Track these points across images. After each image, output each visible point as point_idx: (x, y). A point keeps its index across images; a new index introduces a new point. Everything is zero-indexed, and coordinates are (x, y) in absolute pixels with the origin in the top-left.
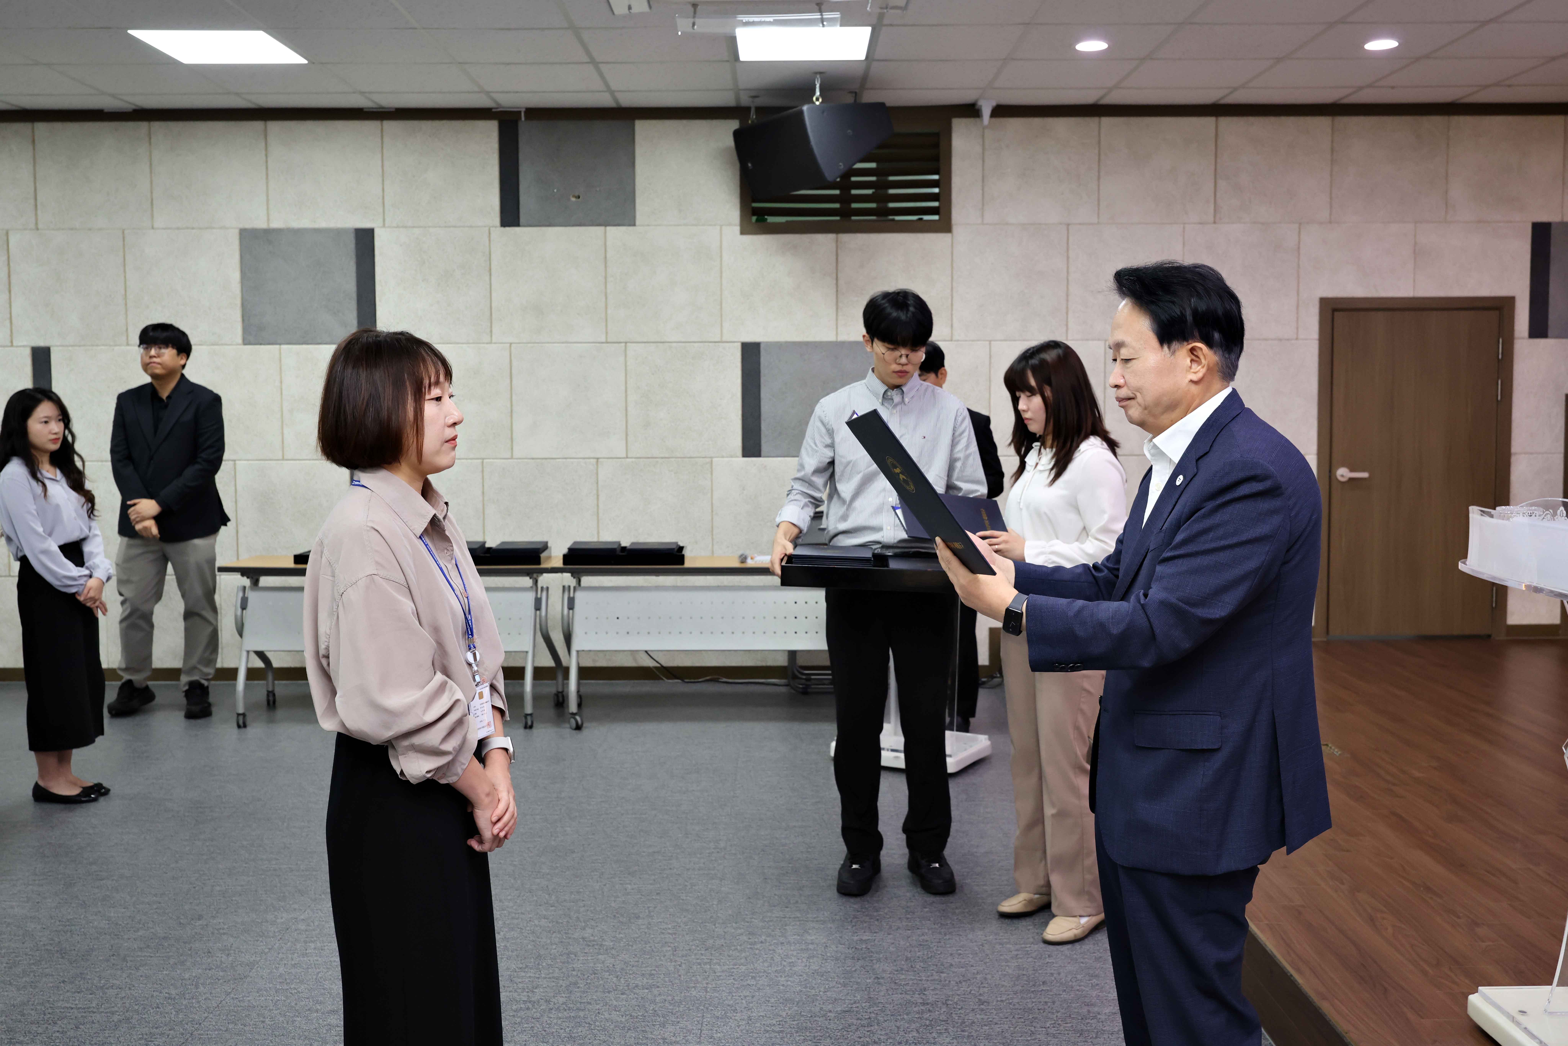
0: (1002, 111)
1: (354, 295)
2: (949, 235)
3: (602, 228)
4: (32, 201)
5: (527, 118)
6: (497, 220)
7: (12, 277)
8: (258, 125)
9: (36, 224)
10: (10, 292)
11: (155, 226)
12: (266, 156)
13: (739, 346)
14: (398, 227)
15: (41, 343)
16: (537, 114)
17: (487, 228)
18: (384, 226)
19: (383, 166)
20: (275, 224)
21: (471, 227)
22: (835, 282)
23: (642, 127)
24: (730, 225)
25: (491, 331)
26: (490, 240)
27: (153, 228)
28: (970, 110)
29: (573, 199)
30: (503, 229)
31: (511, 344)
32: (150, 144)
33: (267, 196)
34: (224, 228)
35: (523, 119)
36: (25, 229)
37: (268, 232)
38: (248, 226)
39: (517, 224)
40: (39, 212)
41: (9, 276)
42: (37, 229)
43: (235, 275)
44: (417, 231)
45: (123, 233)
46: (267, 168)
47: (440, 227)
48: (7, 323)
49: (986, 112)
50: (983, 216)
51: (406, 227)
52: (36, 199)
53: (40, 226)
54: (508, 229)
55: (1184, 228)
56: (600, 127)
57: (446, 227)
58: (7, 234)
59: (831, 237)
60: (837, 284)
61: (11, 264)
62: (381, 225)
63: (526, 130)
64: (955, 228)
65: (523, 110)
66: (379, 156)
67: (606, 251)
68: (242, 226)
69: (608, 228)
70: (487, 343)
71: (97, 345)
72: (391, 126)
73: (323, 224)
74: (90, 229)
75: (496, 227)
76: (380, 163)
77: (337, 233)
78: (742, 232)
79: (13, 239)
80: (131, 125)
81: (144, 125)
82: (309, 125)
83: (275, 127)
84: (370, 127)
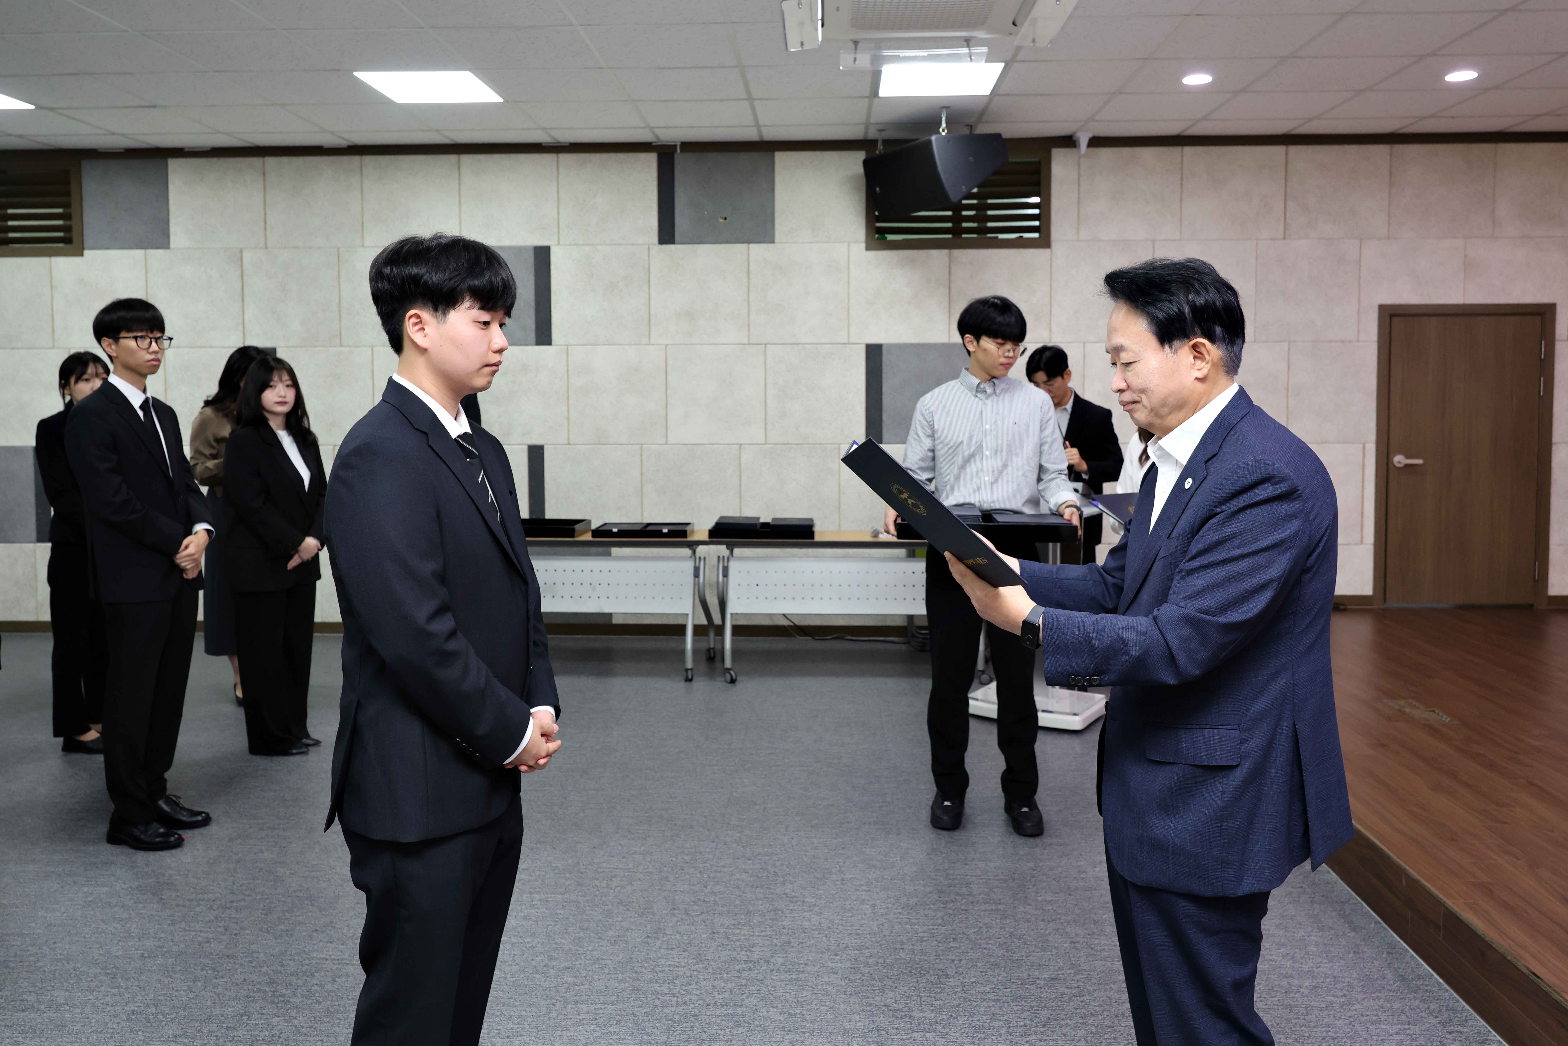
0: (1096, 142)
1: (533, 304)
2: (1047, 251)
3: (746, 245)
4: (262, 224)
5: (681, 151)
6: (656, 239)
7: (245, 288)
8: (452, 158)
9: (266, 243)
10: (243, 300)
11: (365, 245)
12: (459, 184)
13: (864, 347)
14: (570, 245)
16: (690, 147)
17: (646, 246)
18: (559, 244)
19: (558, 193)
21: (633, 244)
22: (948, 291)
23: (781, 158)
24: (856, 242)
25: (649, 335)
26: (649, 256)
27: (363, 246)
28: (1068, 141)
29: (721, 220)
30: (661, 246)
31: (666, 345)
32: (362, 175)
33: (460, 218)
35: (679, 151)
36: (256, 248)
39: (673, 242)
40: (268, 233)
41: (242, 288)
42: (266, 248)
44: (587, 248)
45: (338, 250)
46: (460, 196)
47: (606, 245)
48: (241, 327)
49: (1083, 142)
50: (1078, 233)
51: (577, 245)
52: (265, 222)
53: (269, 245)
54: (664, 246)
55: (1257, 243)
56: (745, 159)
57: (612, 244)
58: (241, 251)
59: (945, 252)
60: (950, 293)
61: (245, 278)
62: (557, 243)
63: (681, 160)
64: (1054, 244)
65: (679, 144)
66: (555, 184)
67: (749, 265)
69: (751, 245)
70: (646, 345)
71: (315, 346)
72: (565, 158)
73: (507, 242)
74: (310, 248)
75: (655, 245)
76: (555, 189)
77: (521, 250)
78: (868, 248)
79: (247, 256)
80: (345, 159)
81: (357, 158)
82: (496, 157)
83: (467, 160)
84: (547, 159)
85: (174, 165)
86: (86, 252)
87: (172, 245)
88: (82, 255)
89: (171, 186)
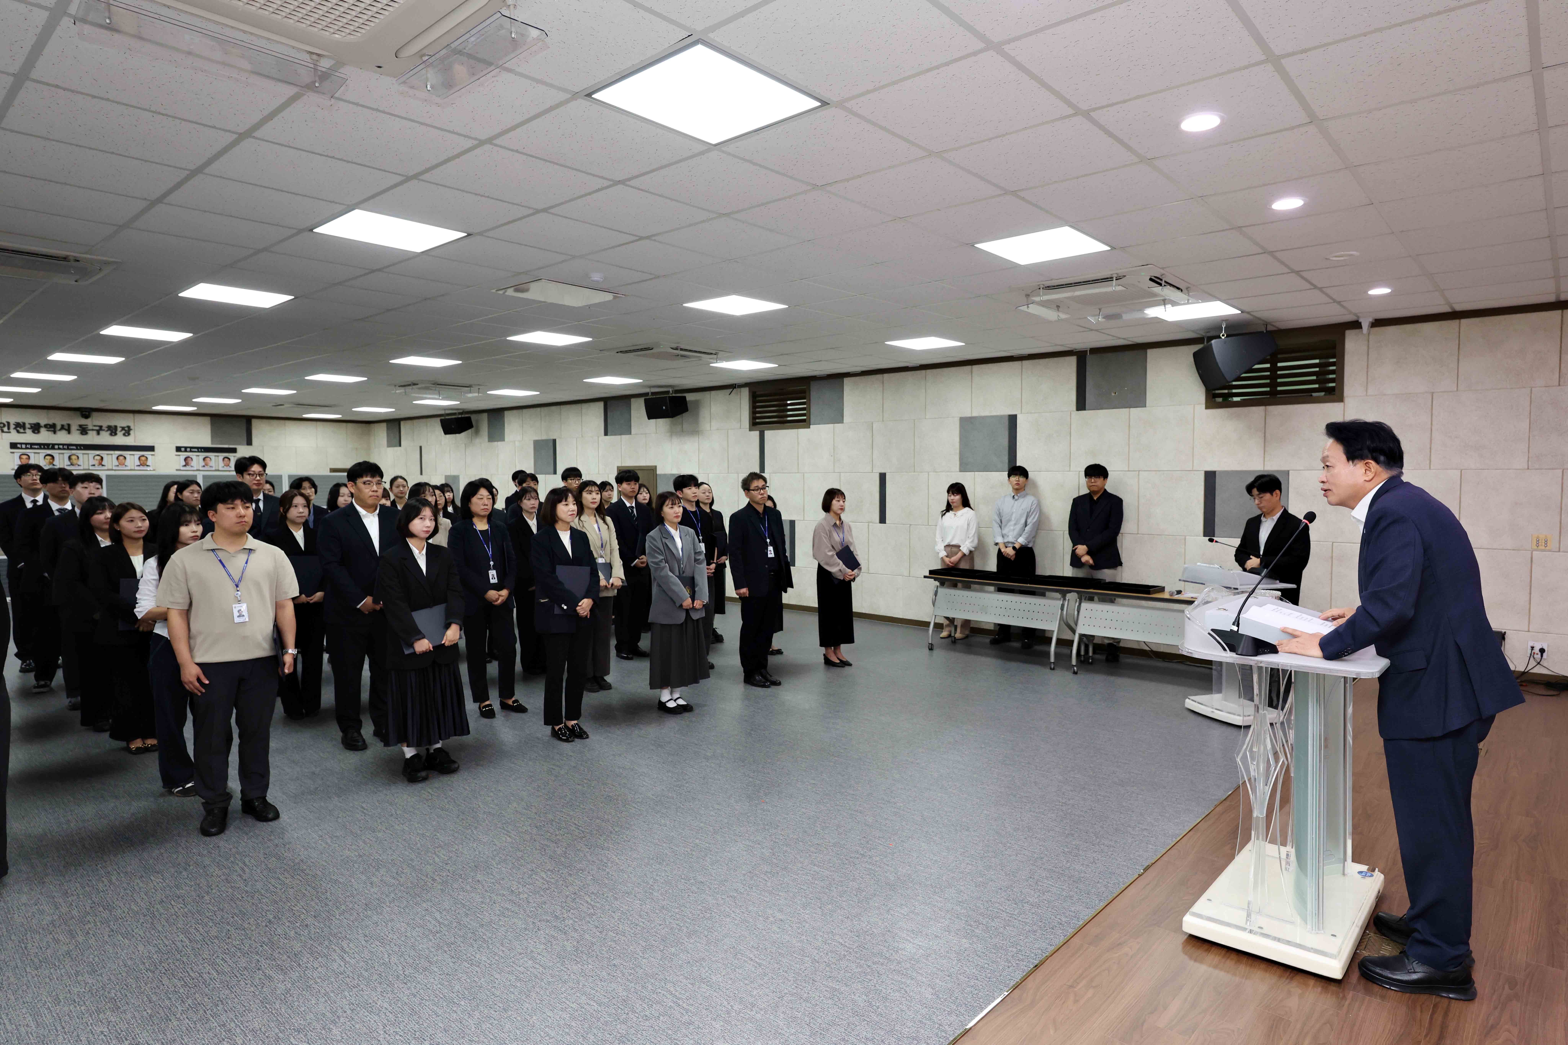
0: (1378, 323)
1: (1007, 448)
2: (1342, 404)
3: (1128, 409)
5: (1091, 354)
6: (1074, 408)
7: (873, 442)
8: (968, 368)
9: (883, 419)
10: (872, 448)
11: (927, 417)
12: (972, 382)
13: (1203, 473)
14: (1028, 413)
15: (883, 471)
16: (1095, 351)
17: (1070, 412)
18: (1021, 413)
19: (1022, 383)
20: (974, 414)
21: (1062, 411)
22: (1263, 435)
23: (1150, 352)
24: (1199, 404)
25: (1070, 465)
26: (1071, 418)
27: (925, 418)
28: (1356, 325)
29: (1113, 394)
30: (1077, 412)
32: (926, 380)
33: (972, 401)
34: (953, 417)
35: (1089, 354)
36: (879, 421)
37: (971, 418)
38: (963, 416)
39: (1085, 410)
40: (884, 413)
42: (883, 421)
43: (957, 439)
44: (1037, 415)
45: (914, 421)
46: (972, 388)
47: (1047, 412)
48: (871, 462)
49: (1365, 325)
50: (1367, 391)
51: (1031, 413)
52: (883, 408)
54: (1080, 412)
55: (1531, 390)
56: (1129, 355)
57: (1050, 412)
58: (872, 424)
59: (1262, 408)
60: (1265, 436)
61: (873, 437)
63: (1090, 360)
64: (1346, 400)
65: (1089, 350)
66: (1020, 378)
67: (1130, 421)
68: (960, 416)
69: (1132, 409)
70: (1068, 471)
71: (903, 472)
72: (1026, 363)
73: (994, 414)
74: (902, 420)
75: (1074, 411)
76: (1020, 382)
77: (1001, 417)
78: (1207, 407)
79: (875, 426)
80: (919, 372)
81: (923, 371)
82: (990, 366)
83: (976, 368)
84: (1017, 364)
85: (846, 380)
86: (811, 426)
87: (844, 422)
88: (809, 428)
89: (844, 392)
